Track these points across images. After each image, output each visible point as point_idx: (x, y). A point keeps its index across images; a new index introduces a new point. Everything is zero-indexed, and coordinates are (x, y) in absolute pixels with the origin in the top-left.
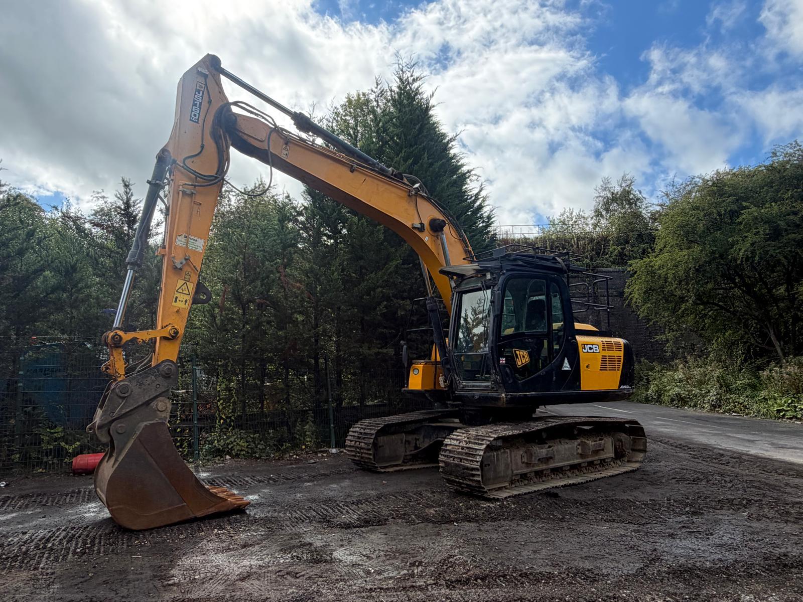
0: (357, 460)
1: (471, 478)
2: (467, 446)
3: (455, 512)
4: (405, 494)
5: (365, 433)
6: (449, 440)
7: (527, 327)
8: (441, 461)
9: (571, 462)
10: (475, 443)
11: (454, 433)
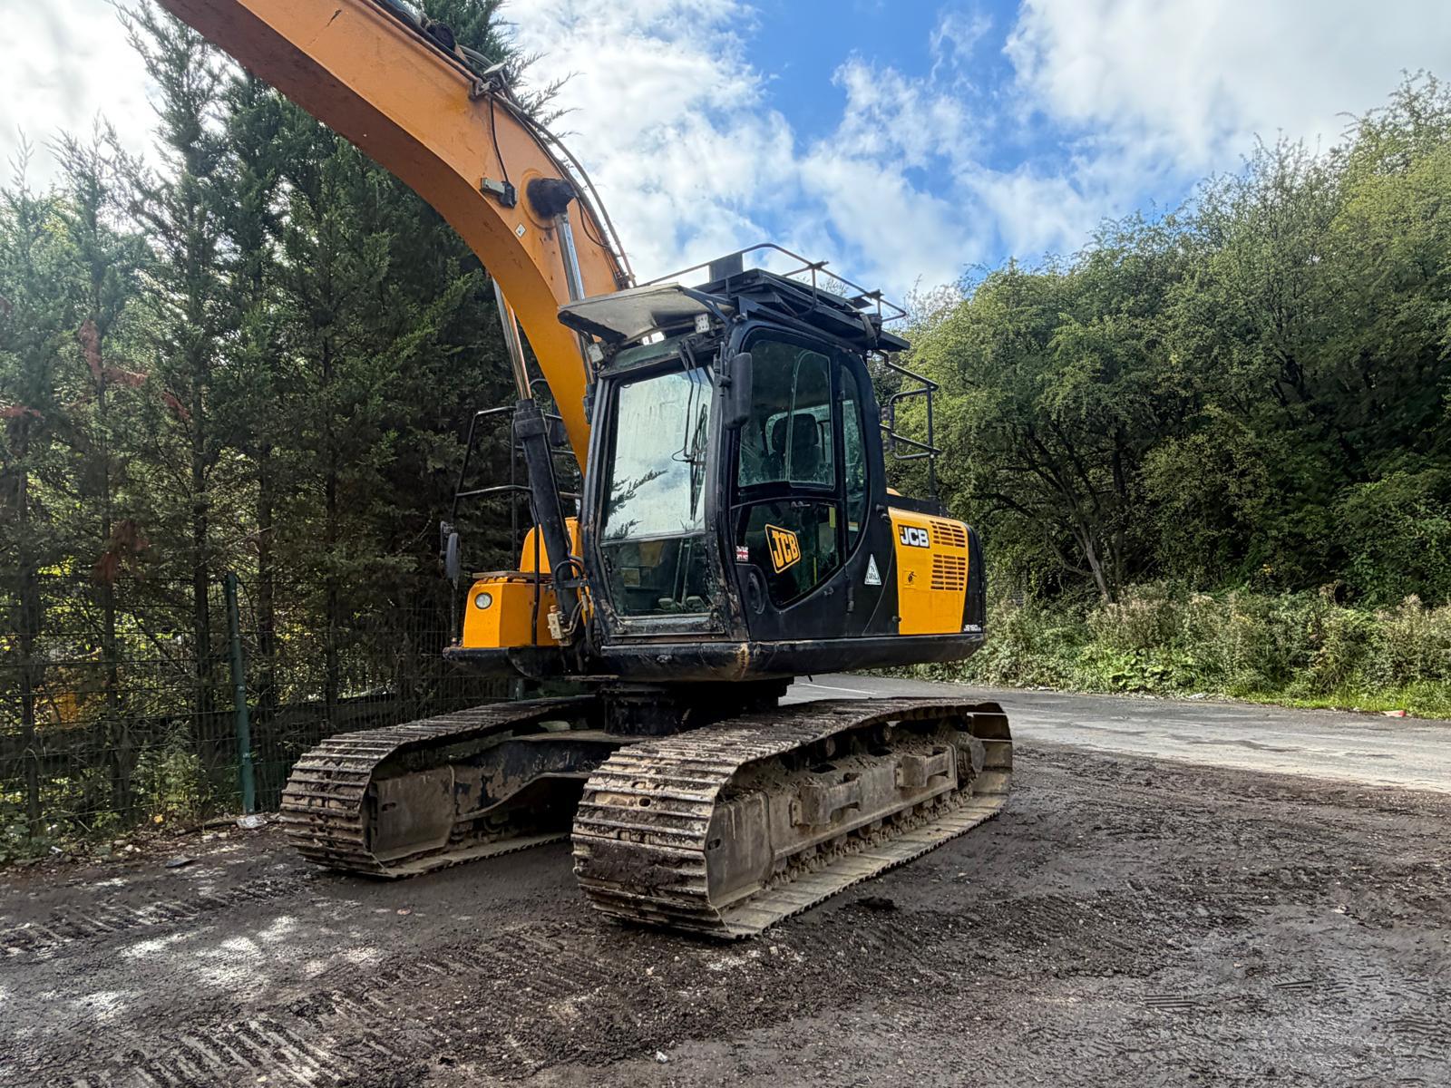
0: (317, 850)
1: (678, 888)
2: (659, 792)
3: (642, 1002)
4: (467, 952)
5: (339, 773)
6: (600, 780)
7: (795, 473)
8: (581, 842)
9: (885, 811)
10: (683, 784)
11: (612, 759)
